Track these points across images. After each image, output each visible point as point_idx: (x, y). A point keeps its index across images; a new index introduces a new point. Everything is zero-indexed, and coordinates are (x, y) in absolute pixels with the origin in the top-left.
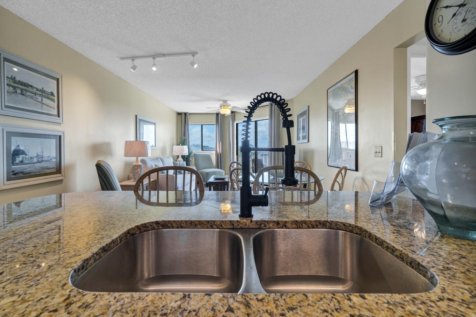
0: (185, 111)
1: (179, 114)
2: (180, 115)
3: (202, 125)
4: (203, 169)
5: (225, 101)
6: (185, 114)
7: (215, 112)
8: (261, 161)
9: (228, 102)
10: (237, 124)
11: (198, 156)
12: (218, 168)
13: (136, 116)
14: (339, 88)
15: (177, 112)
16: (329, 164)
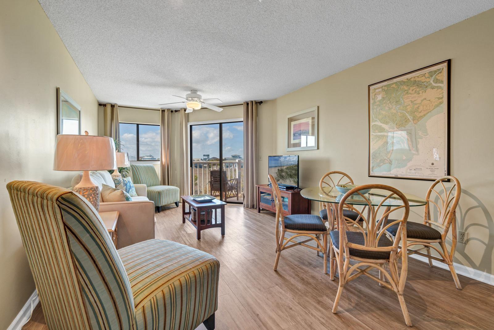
0: (113, 101)
1: (102, 105)
2: (102, 107)
3: (138, 125)
4: (151, 186)
5: (194, 91)
6: (113, 106)
7: (159, 107)
8: (225, 173)
9: (198, 93)
10: (191, 126)
11: (138, 169)
12: (164, 184)
13: (57, 90)
14: (403, 83)
15: (98, 102)
16: (371, 175)
